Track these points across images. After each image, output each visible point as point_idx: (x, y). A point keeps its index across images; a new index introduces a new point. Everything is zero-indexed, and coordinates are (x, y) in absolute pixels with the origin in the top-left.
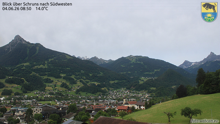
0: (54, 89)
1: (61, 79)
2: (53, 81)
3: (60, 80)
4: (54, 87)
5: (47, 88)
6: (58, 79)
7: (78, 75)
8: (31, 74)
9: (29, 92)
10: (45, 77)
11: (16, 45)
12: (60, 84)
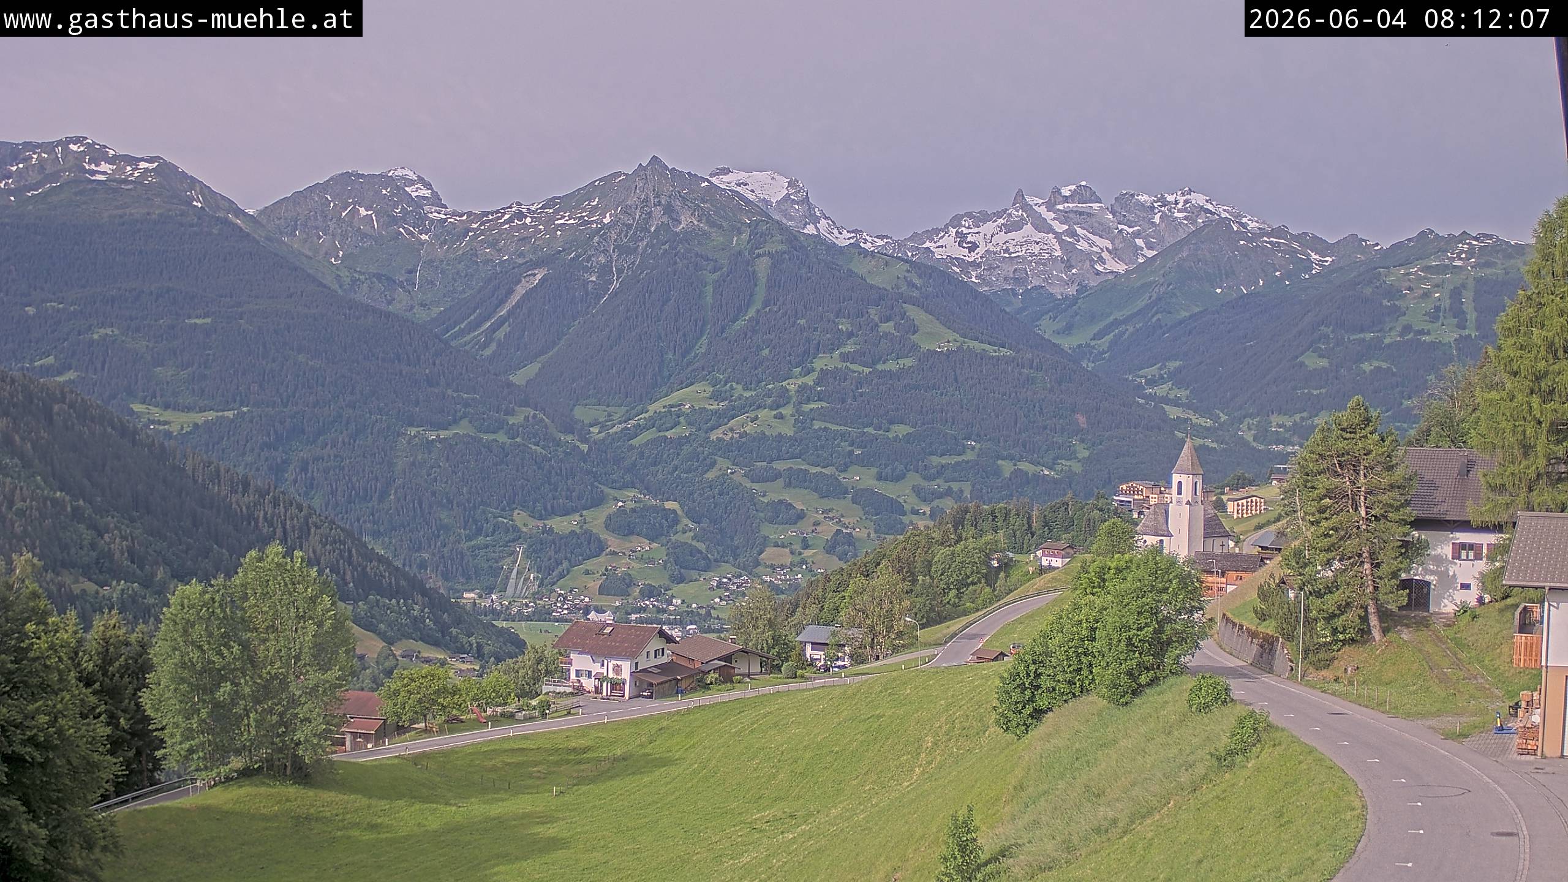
0: (798, 559)
1: (842, 502)
2: (801, 516)
3: (839, 505)
4: (797, 547)
5: (769, 554)
6: (827, 503)
7: (939, 474)
8: (710, 475)
9: (694, 574)
10: (775, 493)
11: (642, 245)
12: (828, 530)
